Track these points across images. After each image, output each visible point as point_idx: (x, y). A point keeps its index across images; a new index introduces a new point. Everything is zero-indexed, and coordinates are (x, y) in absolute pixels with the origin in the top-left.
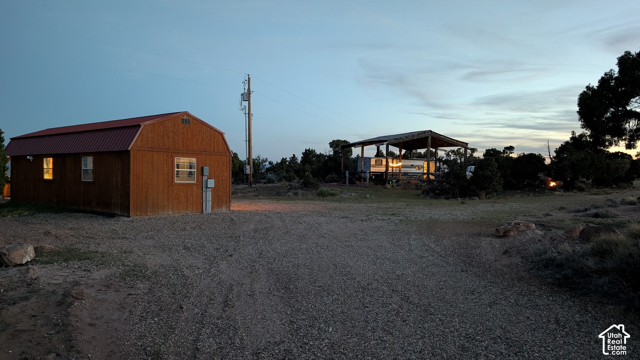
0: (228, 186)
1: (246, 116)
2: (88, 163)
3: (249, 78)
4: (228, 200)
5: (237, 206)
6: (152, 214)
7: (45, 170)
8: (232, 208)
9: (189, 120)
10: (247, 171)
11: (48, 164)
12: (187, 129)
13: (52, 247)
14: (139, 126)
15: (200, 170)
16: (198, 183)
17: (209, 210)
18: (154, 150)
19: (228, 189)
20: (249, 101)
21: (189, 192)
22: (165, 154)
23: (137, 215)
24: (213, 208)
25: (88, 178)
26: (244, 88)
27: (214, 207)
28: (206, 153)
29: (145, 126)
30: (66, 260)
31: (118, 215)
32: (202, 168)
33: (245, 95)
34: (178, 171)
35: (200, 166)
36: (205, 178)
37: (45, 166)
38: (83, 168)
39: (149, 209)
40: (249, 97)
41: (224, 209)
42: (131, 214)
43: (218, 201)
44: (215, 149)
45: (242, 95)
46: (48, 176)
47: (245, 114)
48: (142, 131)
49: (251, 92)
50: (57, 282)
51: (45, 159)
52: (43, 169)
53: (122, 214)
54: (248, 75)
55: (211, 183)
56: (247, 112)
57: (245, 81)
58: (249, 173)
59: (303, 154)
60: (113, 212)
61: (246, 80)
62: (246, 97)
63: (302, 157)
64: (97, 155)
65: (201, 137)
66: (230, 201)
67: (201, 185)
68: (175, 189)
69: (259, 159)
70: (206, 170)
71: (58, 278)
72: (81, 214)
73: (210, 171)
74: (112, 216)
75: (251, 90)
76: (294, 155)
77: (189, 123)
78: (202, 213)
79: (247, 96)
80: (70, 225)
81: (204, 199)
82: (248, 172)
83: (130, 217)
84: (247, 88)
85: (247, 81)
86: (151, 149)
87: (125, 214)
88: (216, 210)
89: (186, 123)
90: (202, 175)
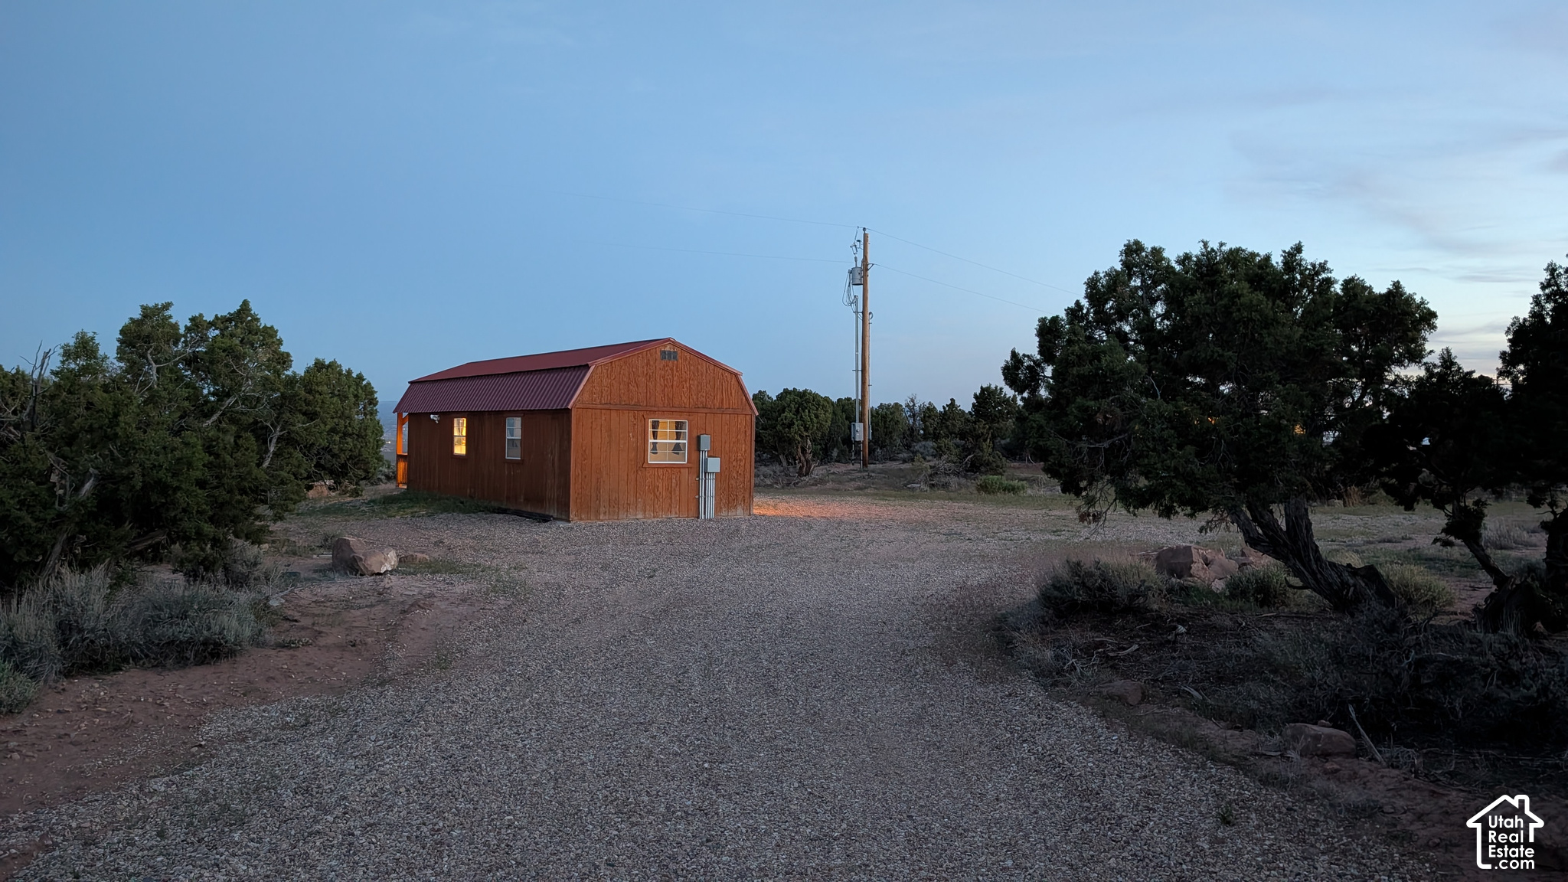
0: (748, 470)
1: (857, 317)
2: (515, 428)
3: (866, 236)
4: (747, 496)
5: (766, 506)
6: (607, 517)
7: (456, 439)
8: (755, 512)
9: (674, 352)
10: (857, 434)
11: (460, 429)
12: (672, 369)
13: (427, 557)
14: (587, 367)
15: (695, 441)
16: (690, 465)
17: (711, 513)
18: (612, 407)
19: (748, 475)
20: (864, 284)
21: (674, 481)
22: (631, 414)
23: (581, 519)
24: (718, 509)
25: (513, 455)
26: (856, 258)
27: (721, 508)
28: (706, 411)
29: (596, 368)
30: (433, 573)
31: (554, 519)
32: (699, 438)
33: (857, 272)
34: (654, 444)
35: (695, 435)
36: (703, 456)
37: (456, 433)
38: (508, 437)
39: (602, 509)
40: (865, 277)
41: (740, 512)
42: (571, 516)
43: (728, 496)
44: (722, 403)
45: (851, 272)
46: (460, 449)
47: (856, 312)
48: (591, 376)
49: (869, 266)
50: (411, 593)
51: (455, 420)
52: (452, 436)
53: (559, 517)
54: (864, 229)
55: (714, 465)
56: (860, 309)
57: (857, 244)
58: (862, 440)
59: (976, 397)
60: (547, 513)
61: (859, 241)
62: (859, 277)
63: (973, 404)
64: (525, 414)
65: (696, 382)
66: (751, 497)
67: (696, 467)
68: (648, 475)
69: (914, 405)
70: (706, 440)
71: (413, 588)
72: (501, 516)
73: (712, 442)
74: (545, 519)
75: (869, 262)
76: (952, 400)
77: (675, 358)
78: (698, 518)
79: (860, 275)
80: (476, 532)
81: (702, 493)
82: (859, 436)
83: (569, 522)
84: (860, 258)
85: (862, 243)
86: (607, 406)
87: (563, 517)
88: (724, 513)
89: (670, 360)
90: (699, 450)
